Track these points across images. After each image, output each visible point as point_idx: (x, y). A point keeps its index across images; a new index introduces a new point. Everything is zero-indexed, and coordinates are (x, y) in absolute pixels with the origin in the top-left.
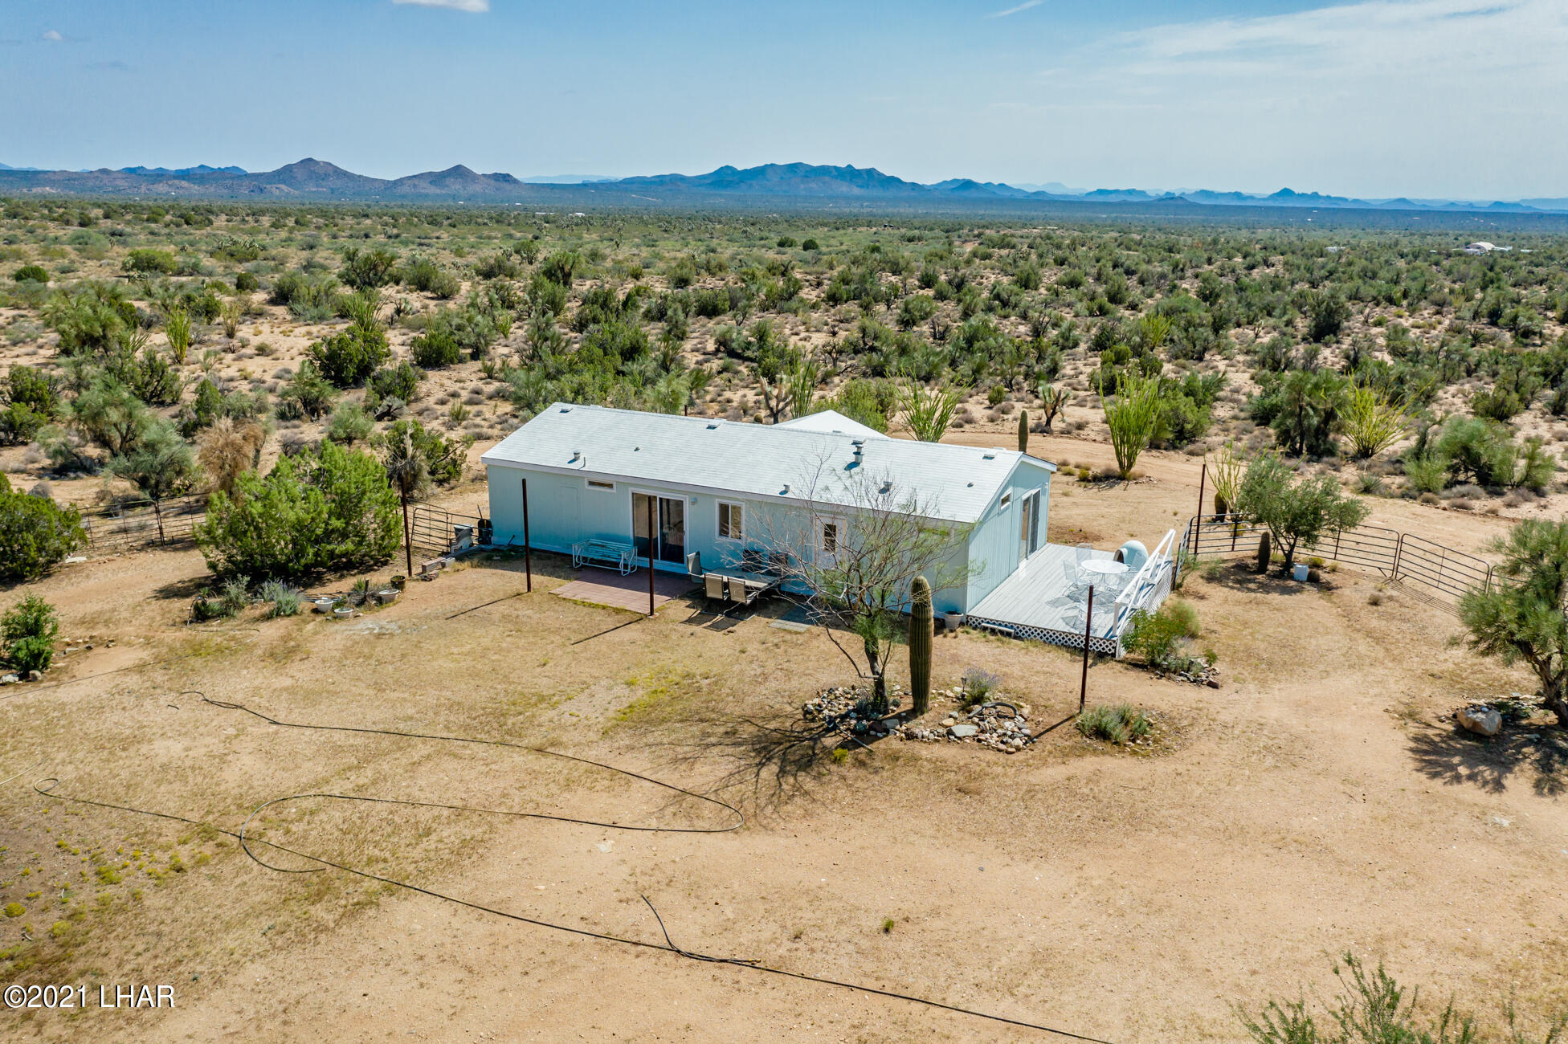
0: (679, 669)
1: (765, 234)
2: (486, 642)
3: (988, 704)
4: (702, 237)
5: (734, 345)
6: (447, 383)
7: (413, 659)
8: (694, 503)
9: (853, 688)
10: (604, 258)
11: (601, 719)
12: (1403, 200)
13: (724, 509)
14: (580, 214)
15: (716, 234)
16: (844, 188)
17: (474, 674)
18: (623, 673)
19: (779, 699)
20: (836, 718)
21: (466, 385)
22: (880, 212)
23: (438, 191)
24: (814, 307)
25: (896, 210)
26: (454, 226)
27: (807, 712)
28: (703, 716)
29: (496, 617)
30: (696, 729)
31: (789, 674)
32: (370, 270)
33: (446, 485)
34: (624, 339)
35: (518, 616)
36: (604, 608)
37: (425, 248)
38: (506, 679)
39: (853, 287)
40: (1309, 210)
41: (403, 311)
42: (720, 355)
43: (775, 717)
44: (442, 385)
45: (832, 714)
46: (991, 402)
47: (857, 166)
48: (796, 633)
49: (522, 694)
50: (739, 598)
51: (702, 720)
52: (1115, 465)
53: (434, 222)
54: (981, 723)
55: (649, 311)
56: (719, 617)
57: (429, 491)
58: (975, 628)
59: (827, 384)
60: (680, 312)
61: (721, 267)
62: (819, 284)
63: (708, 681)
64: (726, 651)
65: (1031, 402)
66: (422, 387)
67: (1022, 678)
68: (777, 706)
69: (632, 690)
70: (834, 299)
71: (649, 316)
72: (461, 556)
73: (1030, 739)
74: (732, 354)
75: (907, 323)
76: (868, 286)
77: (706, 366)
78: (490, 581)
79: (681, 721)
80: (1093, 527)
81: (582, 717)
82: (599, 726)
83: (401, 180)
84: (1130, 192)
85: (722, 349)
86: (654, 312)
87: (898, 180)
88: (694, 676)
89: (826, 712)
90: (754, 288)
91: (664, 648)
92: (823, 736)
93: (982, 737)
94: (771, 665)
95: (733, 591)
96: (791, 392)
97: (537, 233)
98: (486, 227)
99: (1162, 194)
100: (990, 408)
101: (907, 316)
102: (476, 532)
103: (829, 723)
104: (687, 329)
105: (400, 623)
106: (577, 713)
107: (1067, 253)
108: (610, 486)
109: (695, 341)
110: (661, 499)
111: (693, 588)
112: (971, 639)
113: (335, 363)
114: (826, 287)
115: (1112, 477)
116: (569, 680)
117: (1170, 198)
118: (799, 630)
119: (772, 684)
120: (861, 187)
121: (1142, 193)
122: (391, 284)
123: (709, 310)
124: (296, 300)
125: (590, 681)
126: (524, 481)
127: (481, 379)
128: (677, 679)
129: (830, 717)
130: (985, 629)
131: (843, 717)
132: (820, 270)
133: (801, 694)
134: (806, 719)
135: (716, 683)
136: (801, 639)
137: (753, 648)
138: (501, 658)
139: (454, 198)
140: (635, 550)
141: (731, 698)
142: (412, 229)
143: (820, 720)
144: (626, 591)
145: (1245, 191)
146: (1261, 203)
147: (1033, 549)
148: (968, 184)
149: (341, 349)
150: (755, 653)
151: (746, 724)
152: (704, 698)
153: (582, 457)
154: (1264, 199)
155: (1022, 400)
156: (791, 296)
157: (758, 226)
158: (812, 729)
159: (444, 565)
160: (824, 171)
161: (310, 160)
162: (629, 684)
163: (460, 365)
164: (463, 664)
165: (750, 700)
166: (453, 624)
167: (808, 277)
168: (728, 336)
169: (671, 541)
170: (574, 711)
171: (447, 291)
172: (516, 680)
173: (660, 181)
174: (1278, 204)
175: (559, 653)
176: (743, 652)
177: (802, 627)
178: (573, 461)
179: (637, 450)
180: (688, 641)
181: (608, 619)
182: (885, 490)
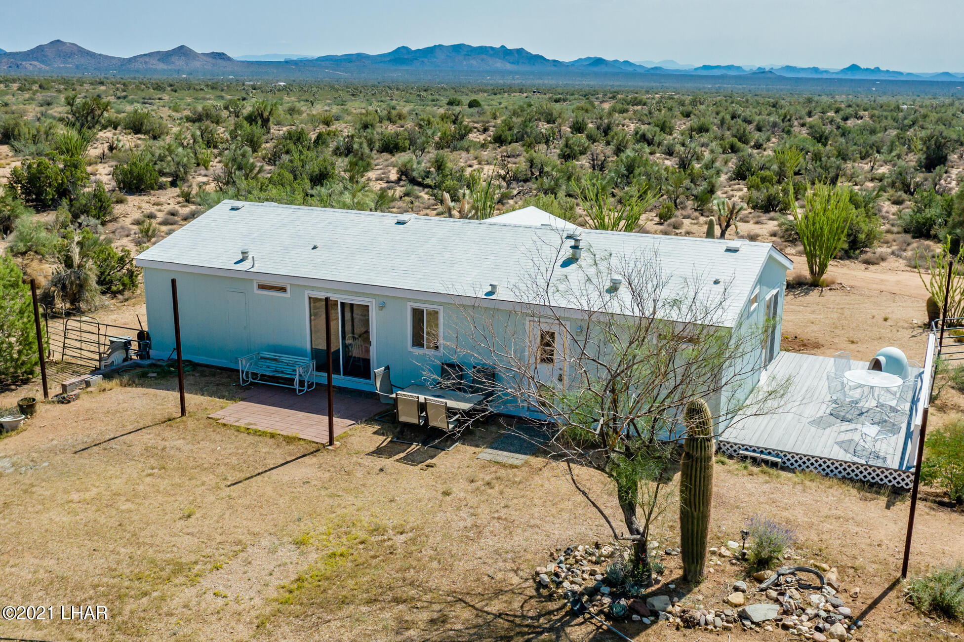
0: (366, 519)
1: (435, 97)
2: (117, 484)
3: (785, 569)
4: (383, 99)
5: (415, 174)
6: (145, 206)
7: (16, 510)
8: (382, 307)
9: (597, 546)
10: (300, 113)
11: (257, 602)
12: (947, 74)
13: (418, 315)
14: (282, 84)
15: (394, 97)
16: (499, 64)
17: (93, 532)
18: (292, 527)
19: (501, 564)
20: (582, 594)
21: (162, 208)
22: (529, 82)
23: (165, 67)
24: (483, 146)
25: (541, 82)
26: (176, 91)
27: (540, 585)
28: (399, 593)
29: (137, 449)
30: (388, 616)
31: (509, 525)
32: (88, 114)
33: (120, 296)
34: (313, 167)
35: (164, 449)
36: (272, 436)
37: (147, 105)
38: (135, 540)
39: (515, 131)
40: (873, 82)
41: (116, 148)
42: (402, 183)
43: (498, 593)
44: (140, 208)
45: (576, 588)
46: (661, 218)
47: (510, 47)
48: (512, 467)
49: (153, 561)
50: (439, 421)
51: (397, 601)
52: (806, 273)
53: (158, 87)
54: (781, 598)
55: (337, 148)
56: (414, 447)
57: (97, 303)
58: (731, 457)
59: (503, 204)
60: (365, 145)
61: (400, 116)
62: (485, 130)
63: (403, 538)
64: (424, 493)
65: (697, 218)
66: (118, 209)
67: (811, 526)
68: (499, 576)
69: (302, 553)
70: (499, 140)
71: (337, 152)
72: (110, 373)
73: (853, 622)
74: (413, 181)
75: (567, 156)
76: (529, 130)
77: (390, 193)
78: (138, 403)
79: (369, 602)
80: (809, 333)
81: (231, 598)
82: (254, 613)
83: (135, 57)
85: (404, 178)
86: (342, 149)
87: (542, 58)
88: (385, 531)
89: (566, 584)
90: (430, 132)
91: (347, 491)
92: (568, 624)
93: (789, 621)
94: (484, 512)
95: (431, 412)
96: (473, 207)
97: (245, 96)
98: (202, 92)
99: (755, 69)
100: (661, 224)
101: (568, 151)
102: (135, 346)
103: (574, 603)
104: (372, 161)
105: (15, 459)
106: (225, 592)
107: (690, 108)
108: (283, 289)
109: (379, 172)
110: (343, 304)
111: (381, 410)
112: (729, 472)
113: (35, 186)
114: (491, 133)
115: (805, 284)
116: (219, 539)
117: (761, 72)
118: (515, 462)
119: (489, 542)
120: (513, 63)
121: (739, 68)
122: (109, 128)
123: (390, 147)
124: (17, 138)
125: (245, 538)
126: (174, 282)
127: (179, 203)
128: (363, 535)
129: (574, 593)
130: (744, 458)
131: (593, 592)
132: (486, 119)
133: (529, 556)
134: (540, 595)
135: (413, 541)
136: (519, 475)
137: (460, 489)
138: (133, 507)
139: (178, 72)
140: (312, 364)
141: (435, 564)
142: (139, 92)
143: (561, 597)
144: (301, 414)
145: (822, 66)
146: (834, 76)
147: (771, 358)
148: (599, 61)
149: (41, 172)
150: (462, 495)
151: (459, 606)
152: (398, 565)
153: (250, 257)
154: (837, 73)
155: (688, 217)
156: (462, 137)
157: (429, 92)
158: (550, 613)
159: (88, 384)
160: (482, 50)
161: (58, 41)
162: (299, 543)
163: (160, 191)
164: (82, 516)
165: (461, 566)
166: (82, 460)
167: (476, 125)
168: (409, 165)
169: (356, 353)
170: (221, 589)
171: (158, 132)
172: (148, 541)
173: (349, 59)
174: (849, 76)
175: (210, 498)
176: (447, 494)
177: (517, 459)
178: (241, 261)
179: (315, 248)
180: (376, 479)
181: (278, 451)
182: (613, 289)
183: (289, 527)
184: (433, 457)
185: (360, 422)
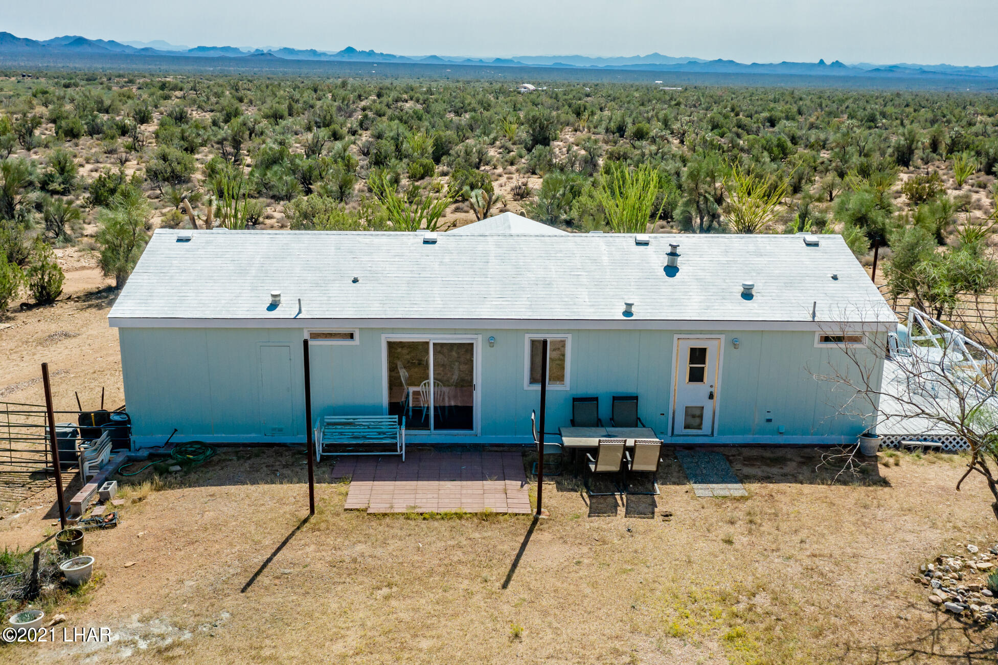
9: (939, 562)
13: (539, 346)
27: (955, 614)
56: (620, 498)
88: (733, 596)
95: (639, 457)
99: (253, 51)
108: (349, 336)
110: (436, 345)
118: (740, 493)
137: (731, 533)
148: (79, 41)
153: (285, 300)
154: (334, 56)
162: (677, 636)
169: (453, 402)
174: (346, 59)
175: (506, 608)
176: (729, 542)
177: (736, 489)
178: (273, 306)
179: (355, 281)
180: (639, 542)
181: (491, 532)
182: (747, 295)
183: (639, 620)
184: (654, 504)
185: (525, 480)
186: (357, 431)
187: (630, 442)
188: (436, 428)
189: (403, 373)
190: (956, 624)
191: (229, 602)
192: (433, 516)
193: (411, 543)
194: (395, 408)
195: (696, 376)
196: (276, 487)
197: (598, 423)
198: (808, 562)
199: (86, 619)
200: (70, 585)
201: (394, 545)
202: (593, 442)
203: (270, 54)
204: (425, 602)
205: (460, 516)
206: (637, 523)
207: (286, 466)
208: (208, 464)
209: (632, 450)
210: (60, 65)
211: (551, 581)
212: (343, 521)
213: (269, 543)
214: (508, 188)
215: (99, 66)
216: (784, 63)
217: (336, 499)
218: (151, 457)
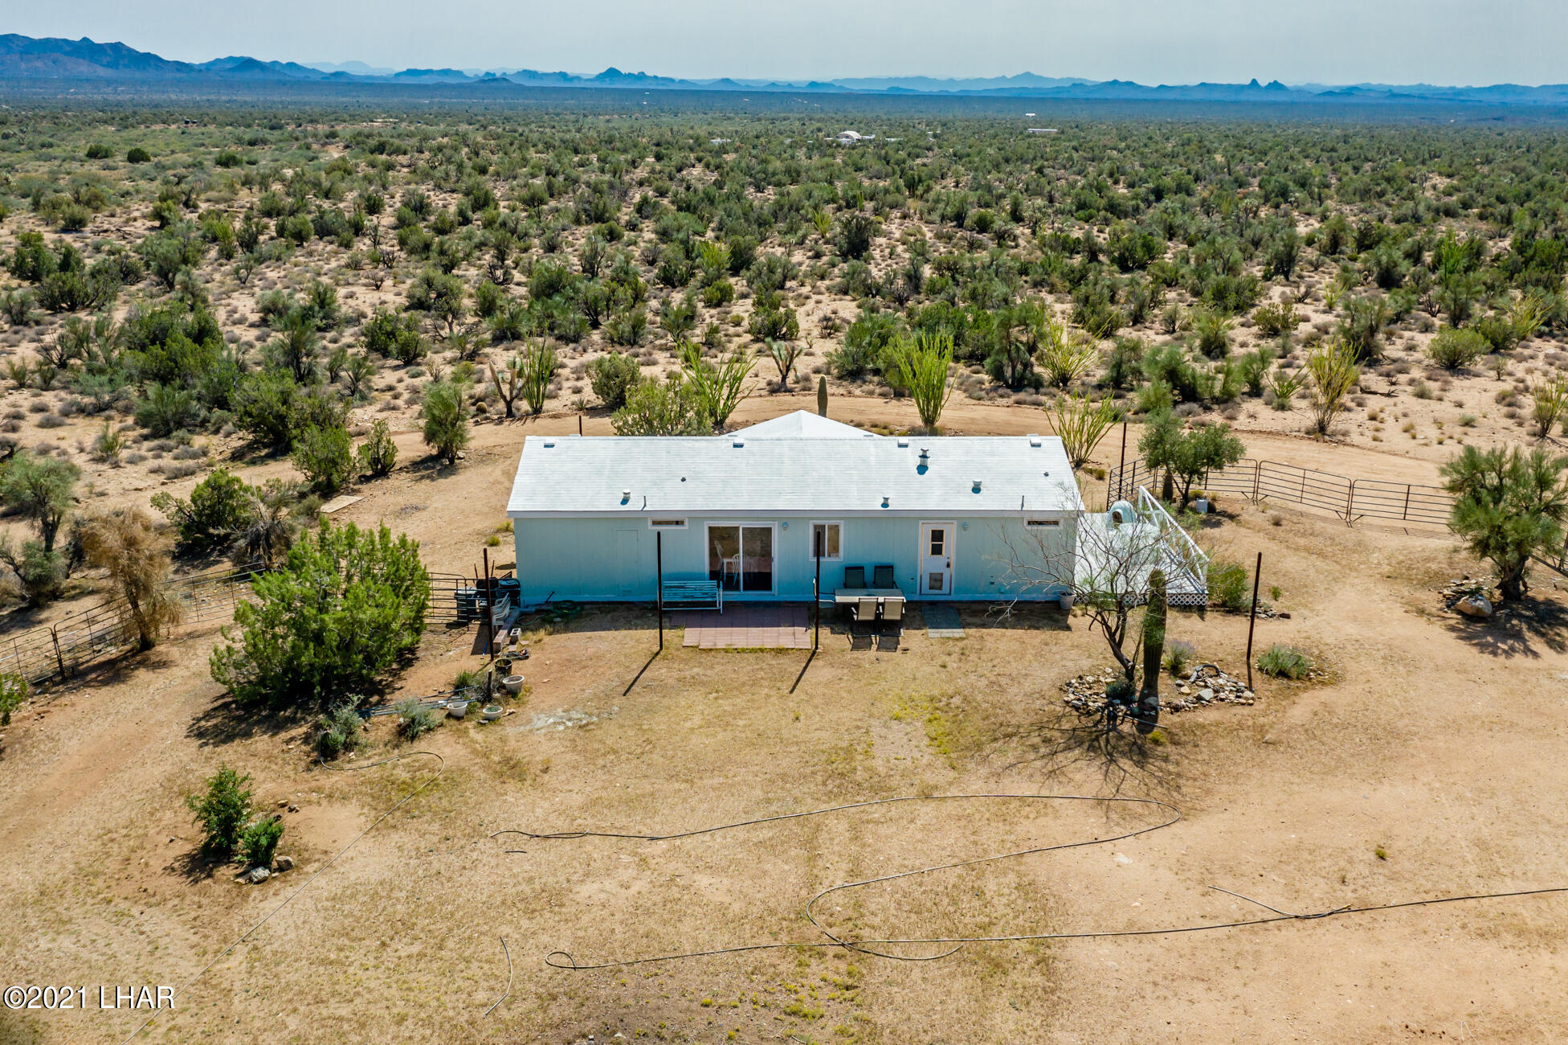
0: (914, 694)
3: (1197, 668)
8: (785, 526)
11: (927, 756)
13: (819, 530)
16: (84, 68)
19: (1038, 701)
20: (1105, 707)
25: (165, 97)
35: (693, 677)
38: (784, 740)
40: (638, 94)
45: (1098, 704)
47: (98, 39)
48: (961, 639)
56: (875, 638)
63: (956, 700)
64: (927, 669)
69: (909, 724)
73: (1250, 690)
81: (909, 758)
84: (446, 72)
87: (156, 57)
88: (938, 698)
89: (1091, 704)
91: (873, 678)
92: (1115, 725)
95: (888, 610)
99: (481, 75)
103: (1106, 713)
106: (900, 756)
110: (744, 529)
116: (841, 728)
117: (492, 79)
120: (108, 65)
121: (459, 73)
125: (860, 724)
128: (929, 705)
129: (1100, 707)
135: (967, 700)
137: (948, 661)
138: (746, 722)
140: (715, 585)
143: (1095, 712)
145: (571, 71)
146: (589, 85)
148: (248, 64)
150: (955, 665)
159: (515, 639)
162: (897, 719)
166: (639, 699)
169: (757, 569)
172: (796, 740)
174: (606, 85)
175: (791, 704)
176: (944, 666)
177: (958, 633)
178: (625, 501)
179: (683, 480)
180: (883, 666)
181: (784, 660)
182: (976, 489)
183: (874, 710)
184: (898, 643)
185: (808, 628)
186: (688, 592)
187: (881, 599)
188: (745, 589)
189: (719, 548)
190: (1075, 713)
191: (616, 701)
192: (744, 651)
193: (729, 667)
194: (714, 575)
195: (937, 550)
196: (632, 632)
197: (864, 586)
198: (993, 679)
199: (527, 711)
200: (512, 693)
201: (718, 668)
202: (855, 599)
203: (504, 79)
204: (740, 701)
205: (762, 650)
206: (884, 655)
207: (637, 618)
208: (579, 616)
209: (883, 604)
210: (224, 98)
211: (821, 689)
212: (683, 654)
213: (636, 667)
214: (815, 318)
215: (276, 99)
216: (1203, 84)
217: (676, 640)
218: (538, 612)
